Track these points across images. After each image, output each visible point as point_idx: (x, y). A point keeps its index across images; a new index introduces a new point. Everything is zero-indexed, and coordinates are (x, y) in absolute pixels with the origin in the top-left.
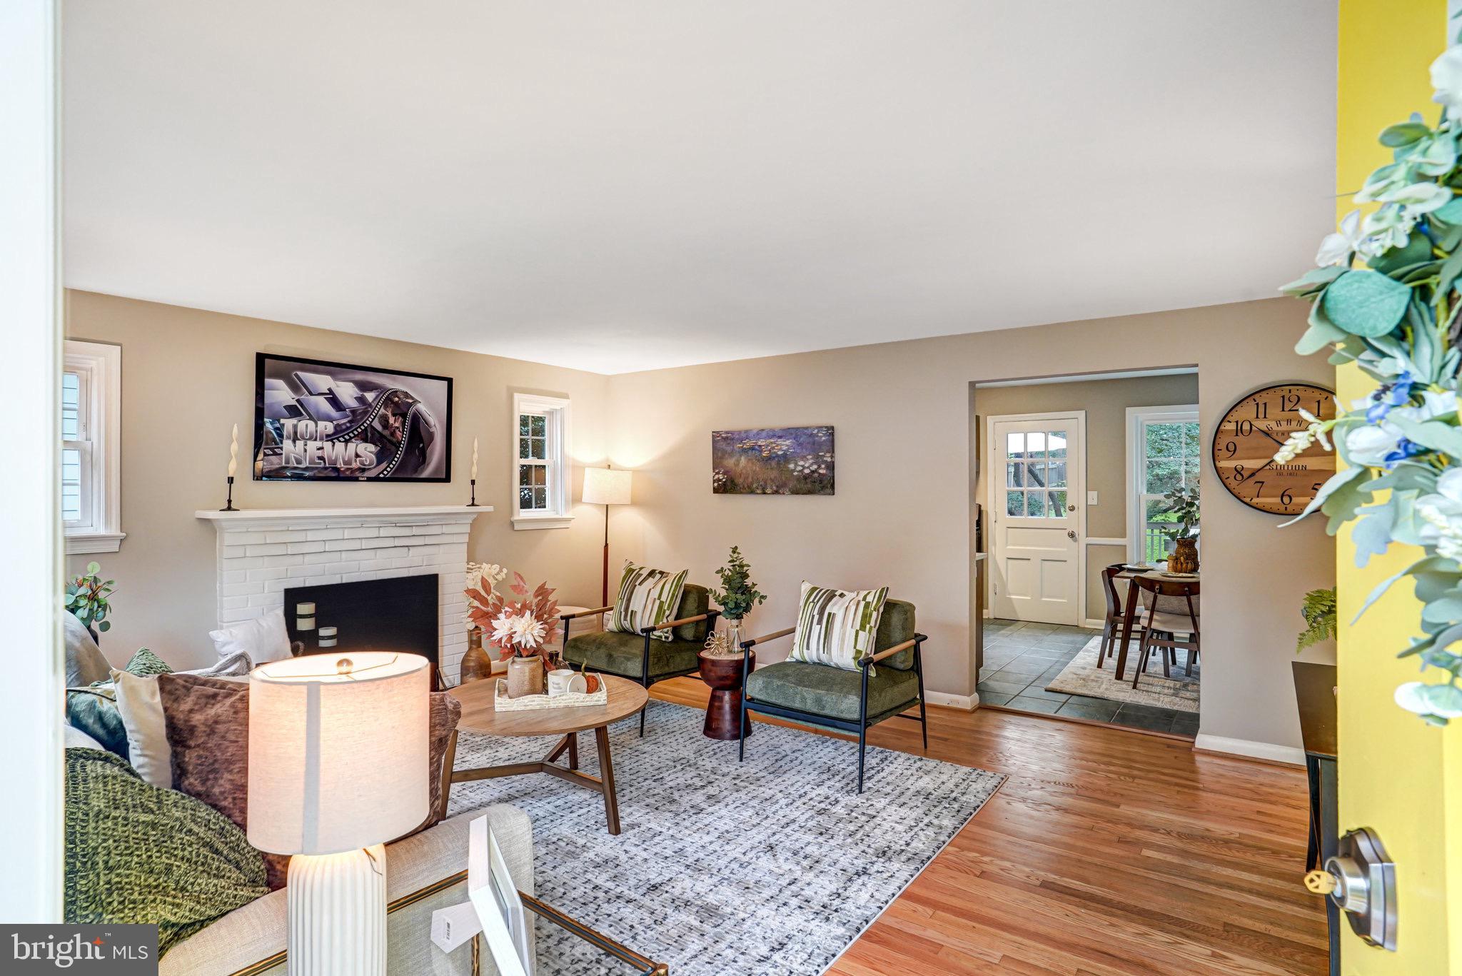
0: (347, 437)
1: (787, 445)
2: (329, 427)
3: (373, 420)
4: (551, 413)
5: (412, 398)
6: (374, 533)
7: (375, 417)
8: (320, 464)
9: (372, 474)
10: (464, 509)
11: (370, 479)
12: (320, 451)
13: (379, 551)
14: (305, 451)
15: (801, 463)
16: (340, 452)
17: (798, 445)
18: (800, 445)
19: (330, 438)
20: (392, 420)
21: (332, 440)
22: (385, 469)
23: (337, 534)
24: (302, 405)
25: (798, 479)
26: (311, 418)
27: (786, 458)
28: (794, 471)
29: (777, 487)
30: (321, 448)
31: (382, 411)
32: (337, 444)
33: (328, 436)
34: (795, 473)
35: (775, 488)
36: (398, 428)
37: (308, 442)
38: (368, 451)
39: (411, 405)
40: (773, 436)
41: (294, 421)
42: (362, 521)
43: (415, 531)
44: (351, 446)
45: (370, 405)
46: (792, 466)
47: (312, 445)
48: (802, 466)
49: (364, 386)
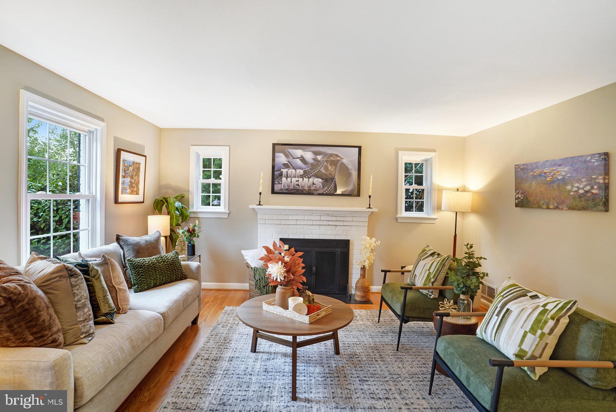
0: (309, 176)
1: (565, 171)
2: (301, 172)
3: (321, 168)
4: (426, 160)
5: (340, 157)
6: (318, 218)
7: (322, 167)
8: (297, 187)
9: (320, 192)
10: (365, 209)
11: (319, 194)
12: (297, 182)
13: (321, 226)
14: (291, 182)
15: (577, 185)
16: (306, 182)
17: (574, 171)
18: (576, 170)
19: (302, 176)
20: (330, 167)
21: (302, 178)
22: (327, 190)
23: (301, 217)
24: (290, 163)
25: (574, 197)
26: (294, 168)
27: (565, 182)
28: (570, 191)
29: (558, 203)
30: (298, 181)
31: (325, 163)
32: (305, 179)
33: (301, 176)
34: (572, 193)
35: (556, 204)
36: (332, 171)
37: (293, 179)
38: (318, 181)
39: (339, 161)
40: (555, 165)
41: (286, 170)
42: (312, 212)
43: (338, 219)
44: (311, 180)
45: (319, 161)
46: (569, 187)
47: (294, 180)
48: (578, 187)
49: (316, 153)
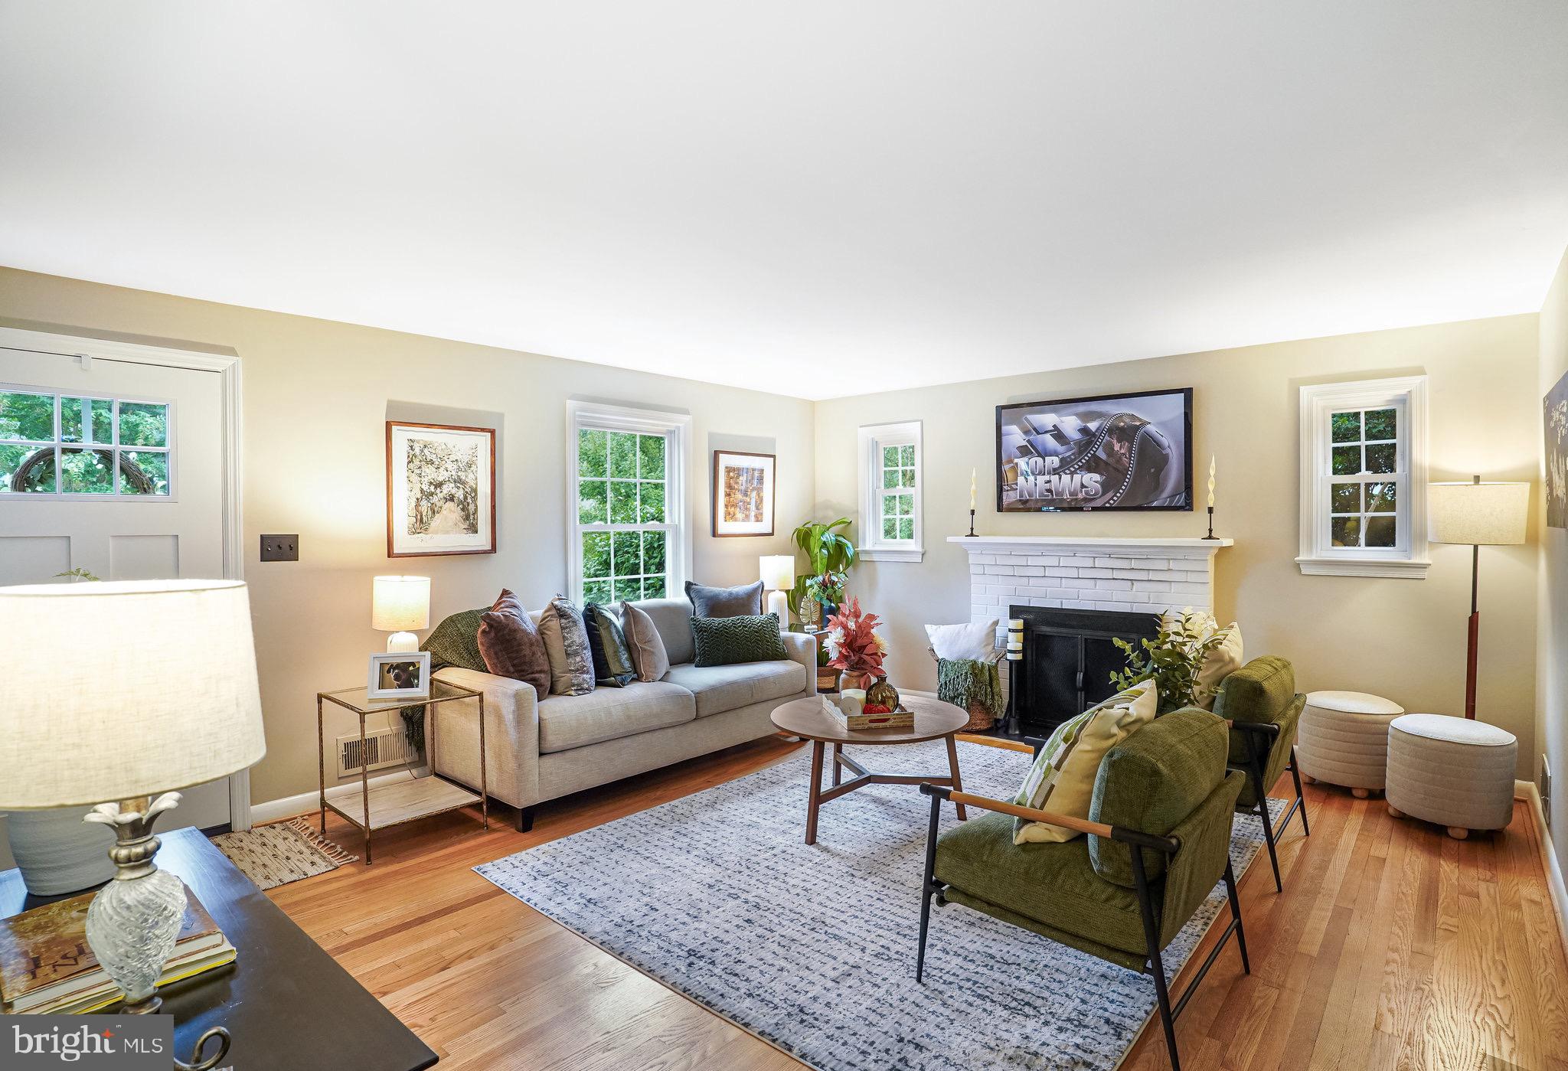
0: (1072, 469)
2: (1055, 461)
3: (1097, 449)
5: (1140, 420)
6: (1089, 563)
7: (1099, 446)
8: (1048, 496)
9: (1098, 503)
10: (1197, 541)
11: (1094, 509)
12: (1048, 484)
13: (1098, 581)
14: (1036, 485)
16: (1067, 483)
19: (1055, 471)
20: (1117, 447)
21: (1058, 474)
22: (1112, 499)
23: (1054, 561)
24: (1032, 445)
26: (1040, 455)
30: (1049, 482)
31: (1107, 438)
32: (1064, 476)
33: (1054, 470)
36: (1124, 454)
37: (1038, 477)
38: (1092, 480)
39: (1137, 428)
41: (1026, 459)
42: (1074, 550)
43: (1134, 564)
44: (1077, 477)
45: (1094, 435)
47: (1041, 479)
49: (1087, 416)
